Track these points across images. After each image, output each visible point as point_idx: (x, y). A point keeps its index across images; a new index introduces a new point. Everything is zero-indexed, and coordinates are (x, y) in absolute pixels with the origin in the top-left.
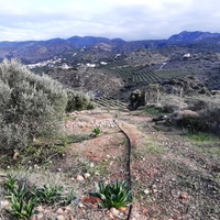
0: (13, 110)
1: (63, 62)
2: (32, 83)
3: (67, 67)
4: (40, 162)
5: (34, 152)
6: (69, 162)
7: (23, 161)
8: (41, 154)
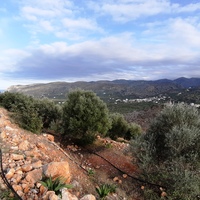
1: (167, 100)
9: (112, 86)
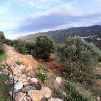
0: (76, 57)
1: (97, 36)
2: (86, 46)
3: (99, 39)
4: (81, 82)
5: (79, 77)
6: (94, 88)
7: (74, 78)
8: (82, 79)
9: (67, 31)
